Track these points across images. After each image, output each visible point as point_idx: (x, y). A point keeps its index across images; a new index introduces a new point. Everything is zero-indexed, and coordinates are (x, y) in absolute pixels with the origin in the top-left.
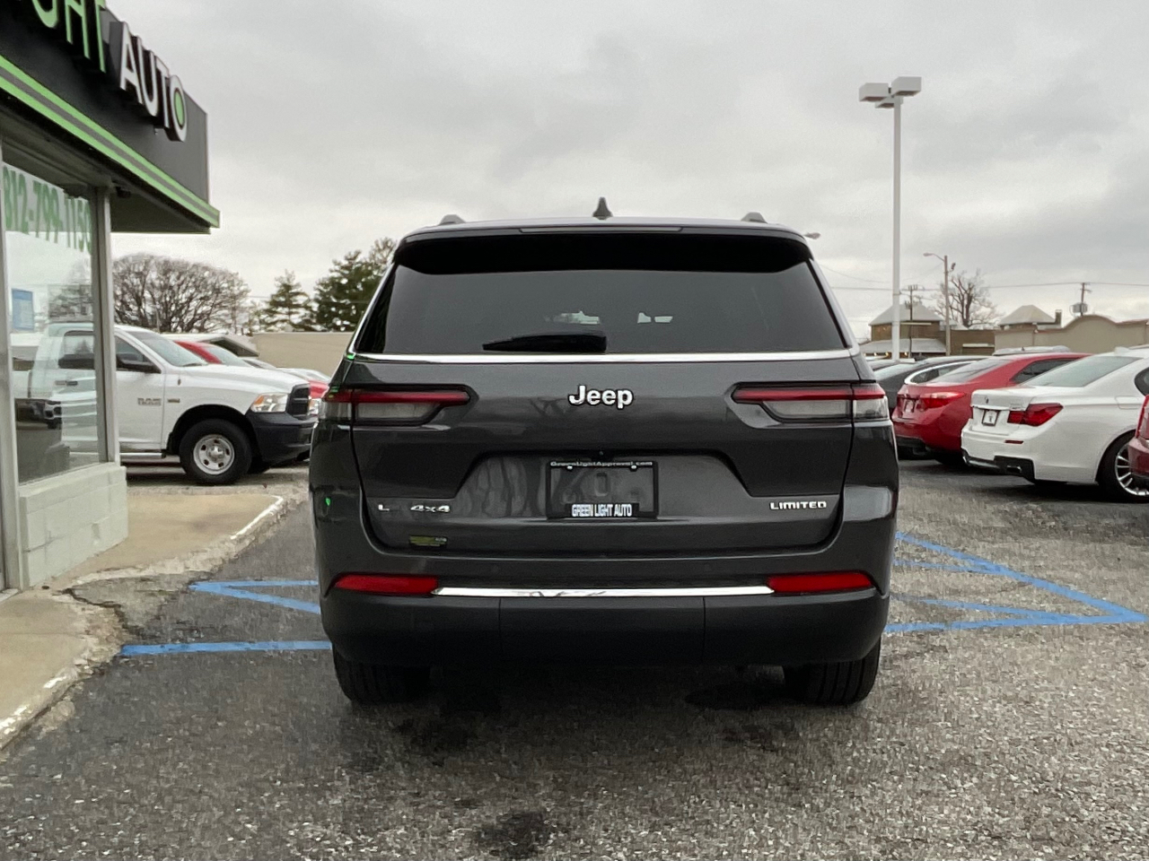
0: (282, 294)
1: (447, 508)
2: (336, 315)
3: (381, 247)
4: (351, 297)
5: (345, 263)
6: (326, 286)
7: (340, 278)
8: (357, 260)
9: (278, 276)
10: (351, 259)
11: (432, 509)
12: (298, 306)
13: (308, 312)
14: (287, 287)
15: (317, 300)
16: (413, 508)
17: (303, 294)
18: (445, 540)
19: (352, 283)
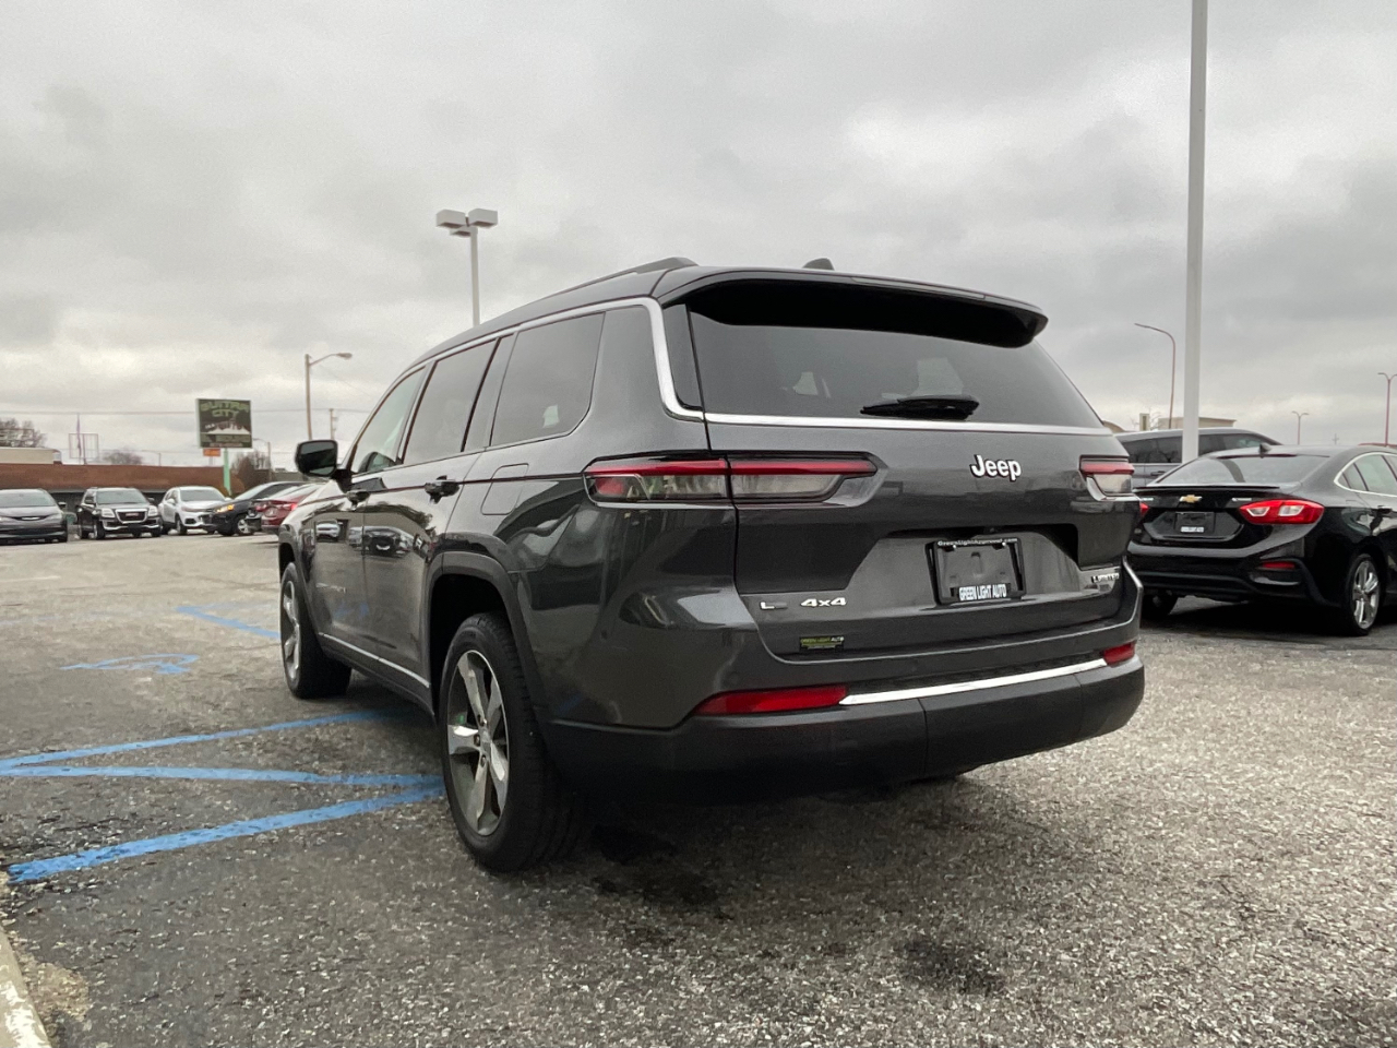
1: (843, 602)
11: (826, 603)
16: (804, 604)
18: (842, 639)
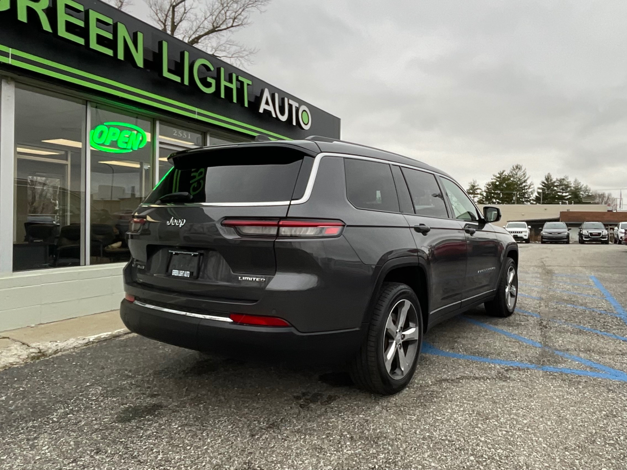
0: (471, 189)
2: (494, 197)
3: (515, 168)
4: (501, 190)
5: (499, 175)
6: (490, 185)
7: (496, 182)
8: (504, 174)
9: (470, 182)
10: (501, 174)
12: (478, 194)
13: (481, 196)
14: (474, 186)
15: (485, 191)
17: (480, 189)
19: (501, 184)
